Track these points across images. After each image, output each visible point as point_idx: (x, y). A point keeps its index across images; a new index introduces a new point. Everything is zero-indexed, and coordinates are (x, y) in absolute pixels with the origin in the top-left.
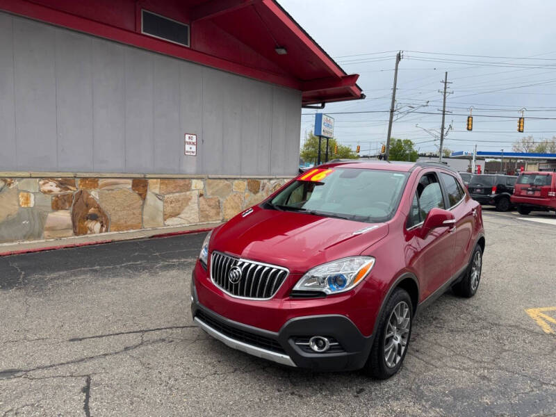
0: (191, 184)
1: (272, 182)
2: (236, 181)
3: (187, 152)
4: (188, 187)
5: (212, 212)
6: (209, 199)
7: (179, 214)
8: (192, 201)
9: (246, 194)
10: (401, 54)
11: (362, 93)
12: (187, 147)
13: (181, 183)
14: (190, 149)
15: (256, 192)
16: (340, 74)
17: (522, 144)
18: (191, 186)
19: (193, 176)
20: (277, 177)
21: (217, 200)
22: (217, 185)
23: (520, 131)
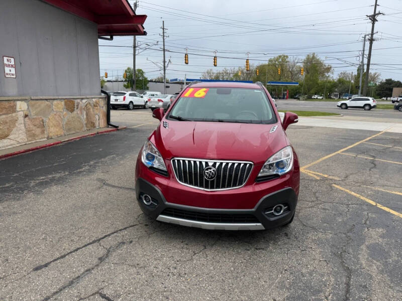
0: (16, 105)
1: (84, 101)
2: (55, 102)
3: (7, 74)
4: (13, 109)
5: (38, 131)
6: (34, 119)
7: (8, 136)
8: (19, 122)
9: (65, 113)
10: (137, 4)
11: (144, 30)
12: (7, 70)
13: (6, 104)
14: (10, 71)
15: (72, 111)
16: (132, 13)
17: (207, 74)
18: (16, 108)
19: (16, 98)
20: (88, 97)
21: (41, 119)
22: (39, 106)
23: (215, 66)
